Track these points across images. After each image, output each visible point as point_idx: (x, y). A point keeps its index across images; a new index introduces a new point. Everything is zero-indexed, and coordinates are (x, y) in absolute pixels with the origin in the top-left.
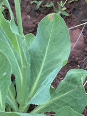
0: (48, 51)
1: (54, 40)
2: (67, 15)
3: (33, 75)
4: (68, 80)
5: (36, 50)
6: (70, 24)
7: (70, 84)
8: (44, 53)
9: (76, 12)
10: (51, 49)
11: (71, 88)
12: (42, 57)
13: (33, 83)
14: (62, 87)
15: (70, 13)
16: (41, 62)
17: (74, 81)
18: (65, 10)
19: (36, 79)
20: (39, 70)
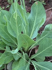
0: (36, 19)
1: (39, 13)
2: (45, 4)
3: (30, 30)
4: (46, 30)
5: (31, 19)
6: (47, 8)
7: (47, 32)
8: (34, 20)
9: (49, 2)
10: (37, 17)
11: (47, 33)
12: (34, 22)
13: (31, 34)
14: (43, 33)
15: (46, 3)
16: (33, 24)
17: (48, 30)
18: (44, 2)
19: (32, 32)
20: (33, 27)
